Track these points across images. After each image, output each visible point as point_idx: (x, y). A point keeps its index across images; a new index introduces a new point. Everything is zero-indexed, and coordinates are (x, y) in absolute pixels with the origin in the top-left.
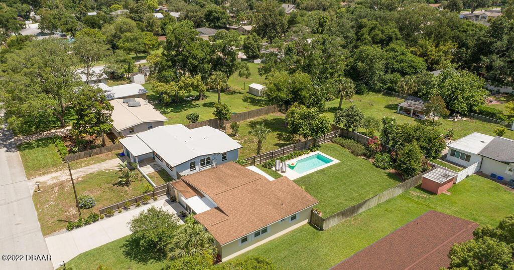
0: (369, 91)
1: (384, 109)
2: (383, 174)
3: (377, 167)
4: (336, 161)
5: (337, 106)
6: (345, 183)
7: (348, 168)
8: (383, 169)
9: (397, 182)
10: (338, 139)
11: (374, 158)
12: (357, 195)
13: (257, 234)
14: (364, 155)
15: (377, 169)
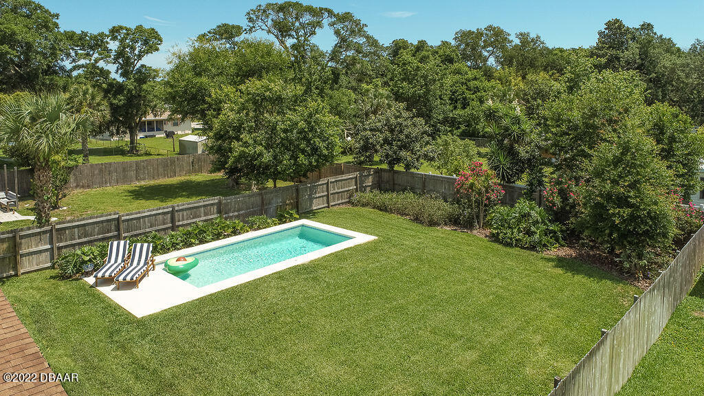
2: (541, 264)
3: (509, 245)
6: (401, 309)
7: (406, 254)
8: (532, 248)
9: (609, 282)
10: (368, 195)
11: (488, 225)
12: (472, 356)
14: (454, 221)
15: (509, 250)
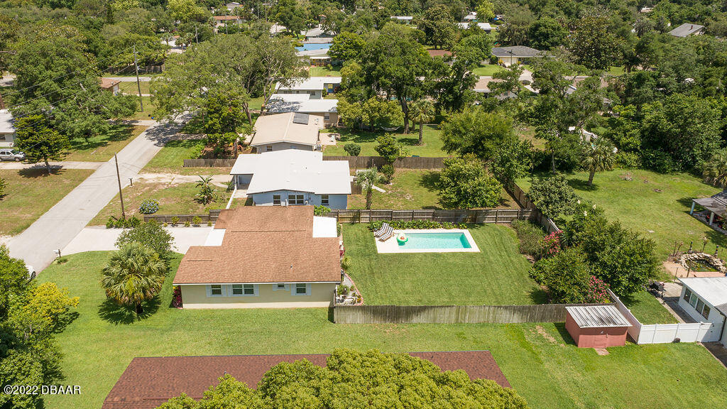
0: (683, 171)
1: (676, 202)
2: (527, 289)
4: (475, 248)
5: (587, 179)
10: (521, 222)
13: (237, 290)
